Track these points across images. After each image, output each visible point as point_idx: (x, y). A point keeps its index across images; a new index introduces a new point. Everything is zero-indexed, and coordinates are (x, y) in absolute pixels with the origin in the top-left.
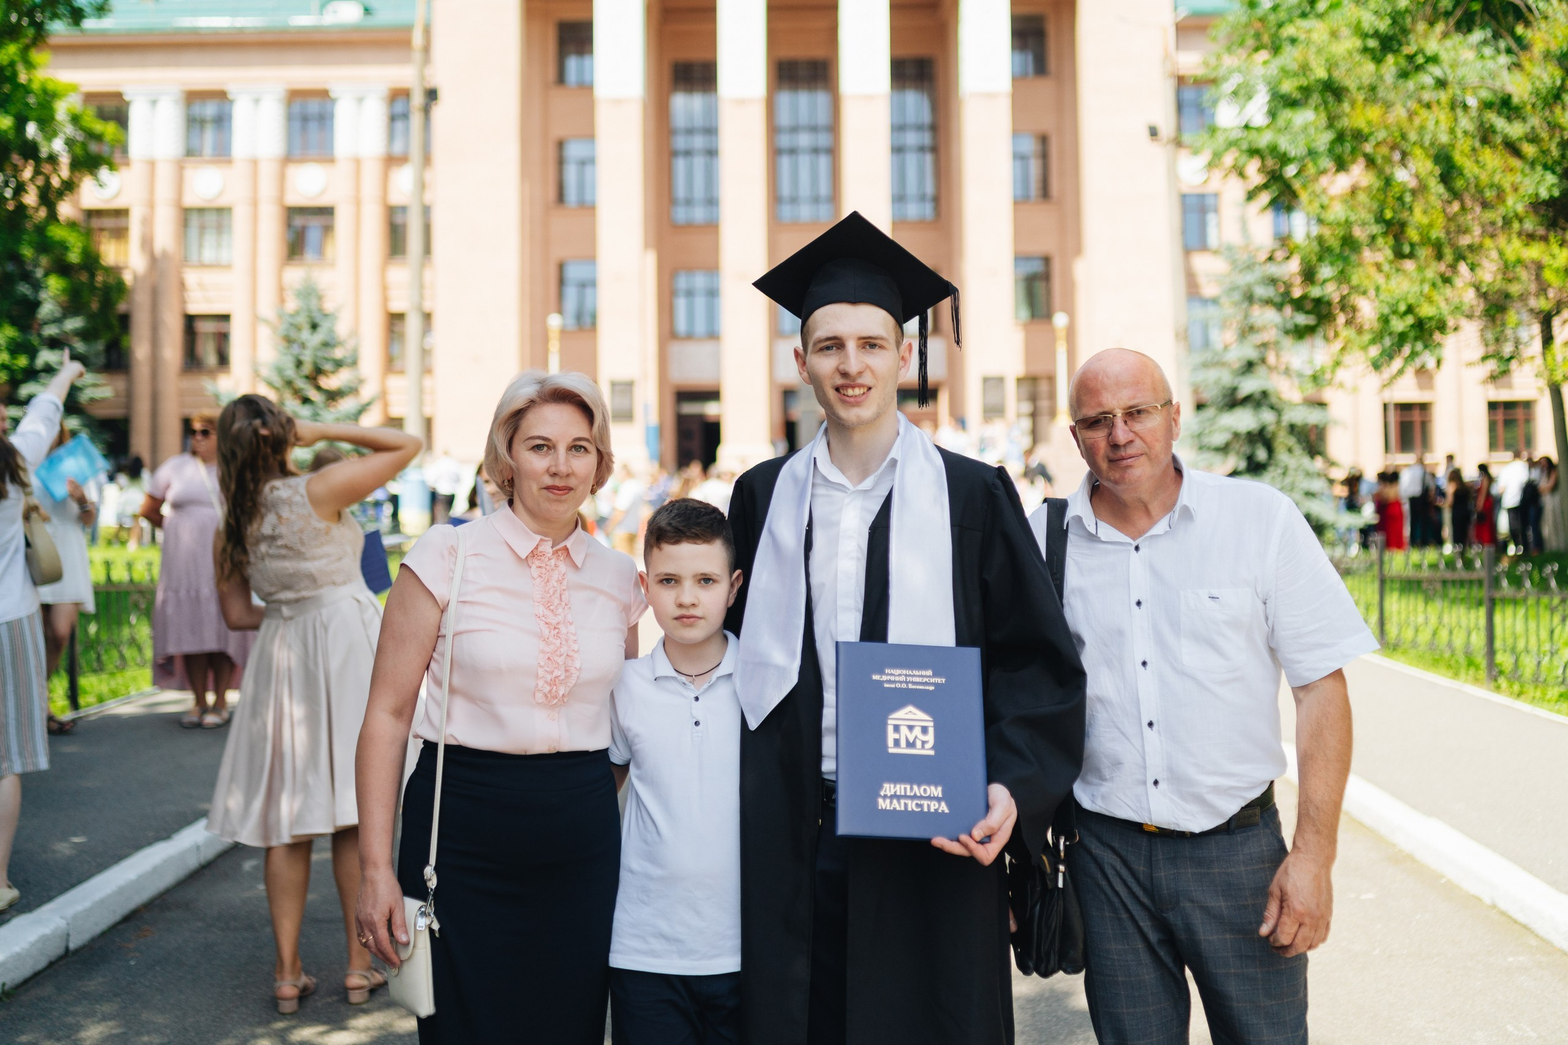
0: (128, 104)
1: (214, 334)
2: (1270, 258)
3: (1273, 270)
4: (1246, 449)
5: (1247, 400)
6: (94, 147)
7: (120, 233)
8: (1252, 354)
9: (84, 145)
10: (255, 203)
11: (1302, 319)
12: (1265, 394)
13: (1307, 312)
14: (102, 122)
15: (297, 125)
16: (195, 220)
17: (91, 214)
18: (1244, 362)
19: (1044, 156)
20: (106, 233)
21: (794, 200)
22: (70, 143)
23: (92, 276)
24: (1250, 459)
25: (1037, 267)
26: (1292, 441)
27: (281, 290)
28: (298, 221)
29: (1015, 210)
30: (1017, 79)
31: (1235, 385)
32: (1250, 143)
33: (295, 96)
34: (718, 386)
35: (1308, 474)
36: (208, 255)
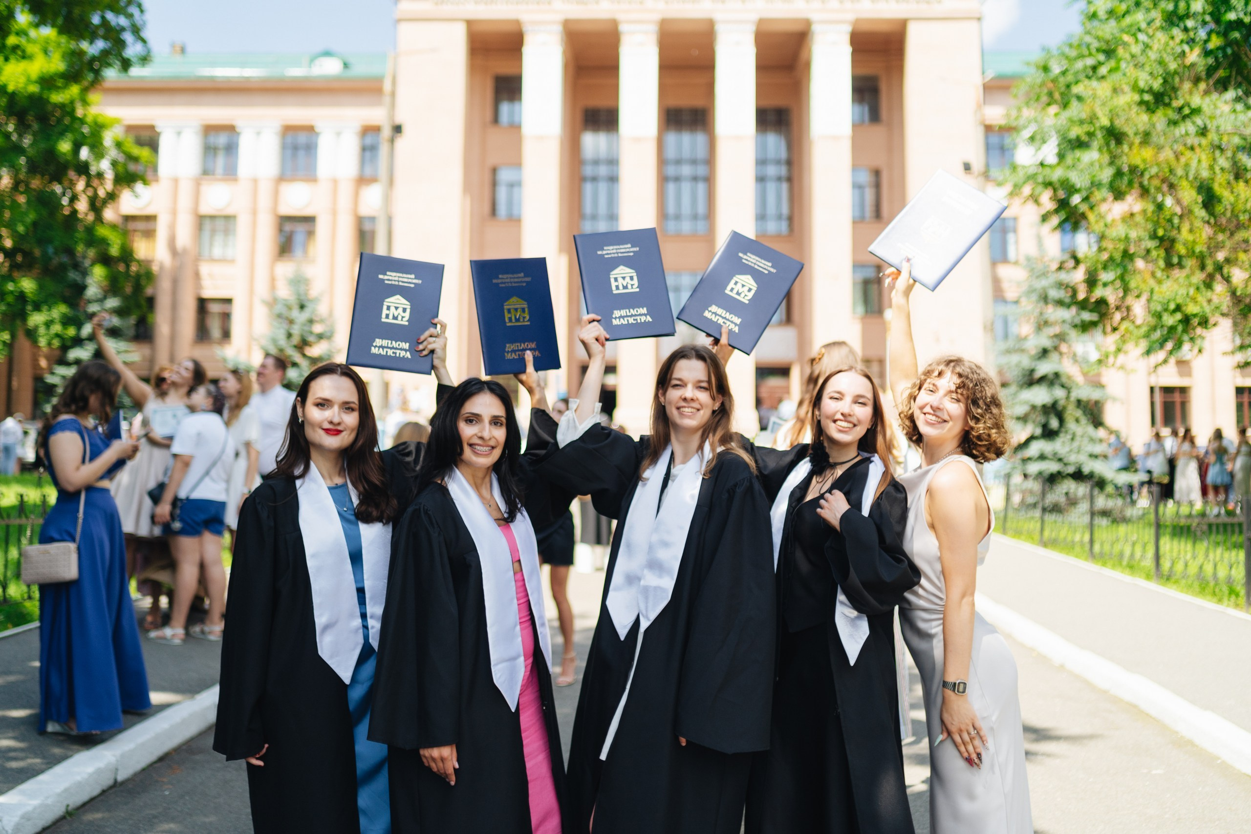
0: (158, 134)
1: (219, 313)
2: (1060, 268)
3: (1063, 276)
4: (1042, 419)
5: (1042, 379)
6: (132, 167)
7: (150, 234)
8: (1047, 343)
9: (125, 165)
10: (254, 212)
11: (1087, 316)
12: (1057, 375)
13: (1091, 311)
14: (139, 147)
15: (289, 152)
16: (207, 225)
17: (128, 218)
18: (1041, 350)
19: (878, 186)
20: (139, 234)
21: (678, 217)
22: (114, 164)
23: (128, 266)
24: (1045, 426)
25: (870, 273)
26: (1079, 413)
27: (273, 280)
28: (288, 227)
29: (854, 228)
30: (856, 126)
31: (1032, 367)
32: (1044, 176)
33: (288, 130)
34: (615, 362)
35: (1092, 440)
36: (217, 251)
